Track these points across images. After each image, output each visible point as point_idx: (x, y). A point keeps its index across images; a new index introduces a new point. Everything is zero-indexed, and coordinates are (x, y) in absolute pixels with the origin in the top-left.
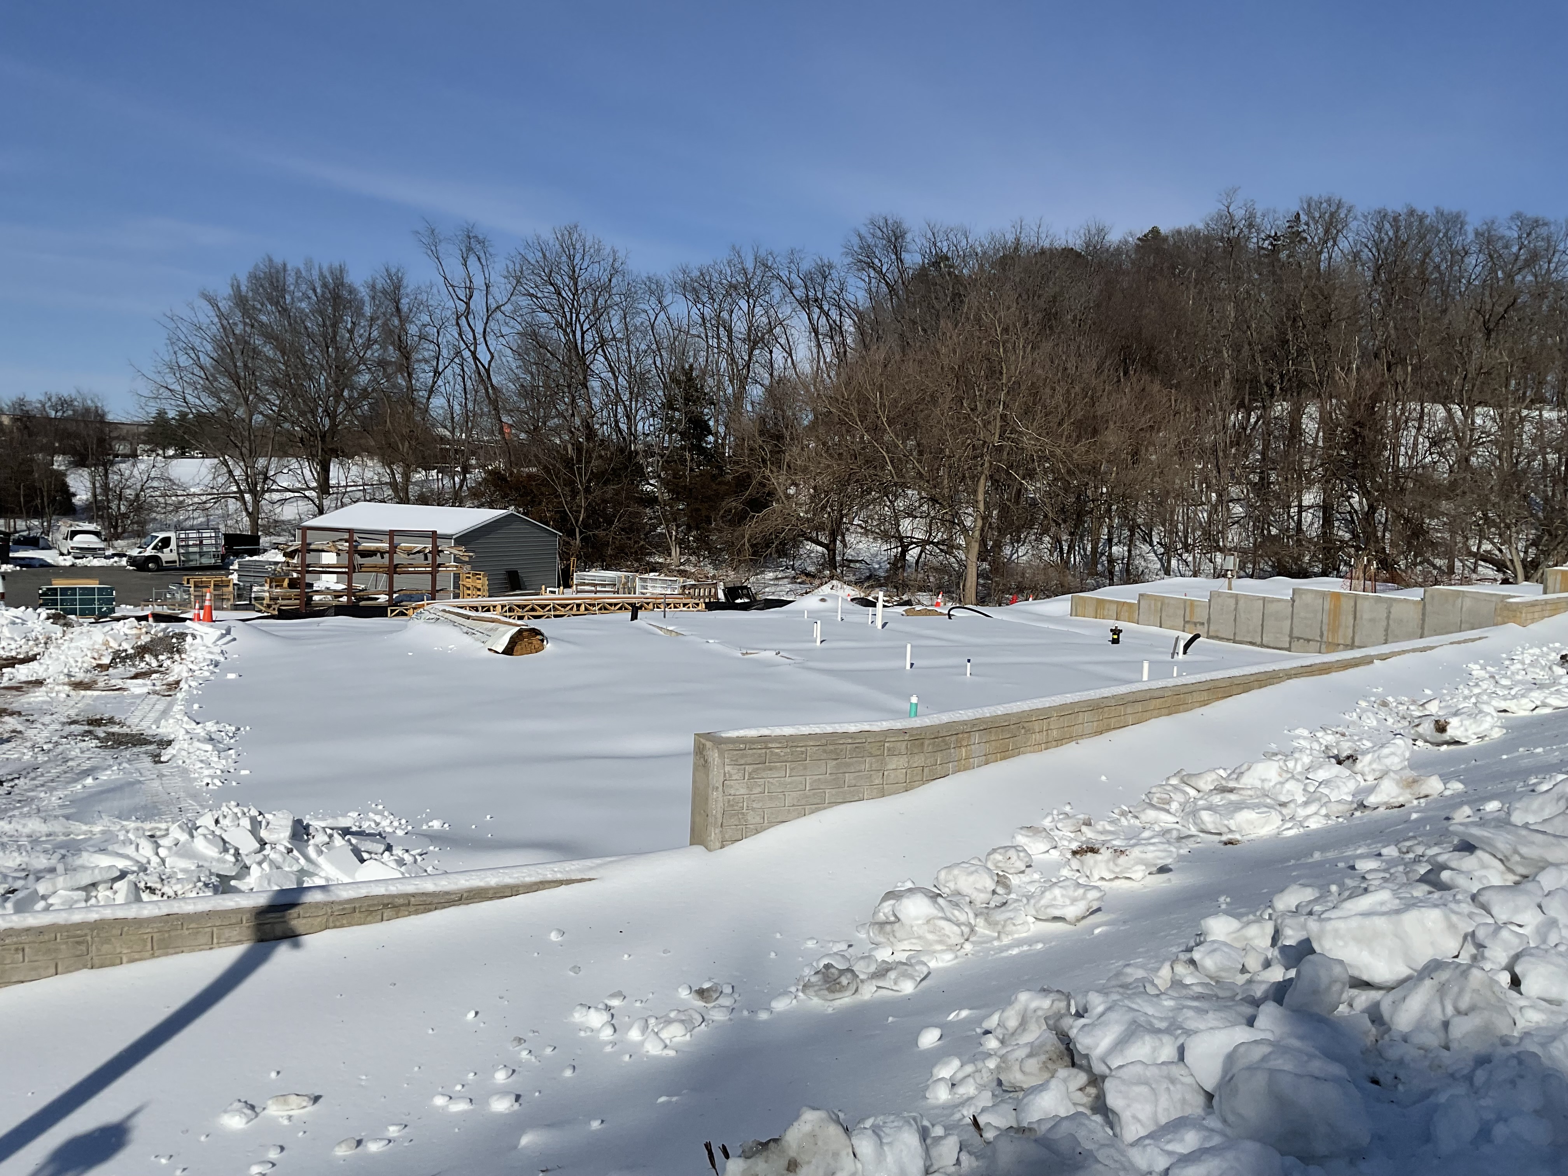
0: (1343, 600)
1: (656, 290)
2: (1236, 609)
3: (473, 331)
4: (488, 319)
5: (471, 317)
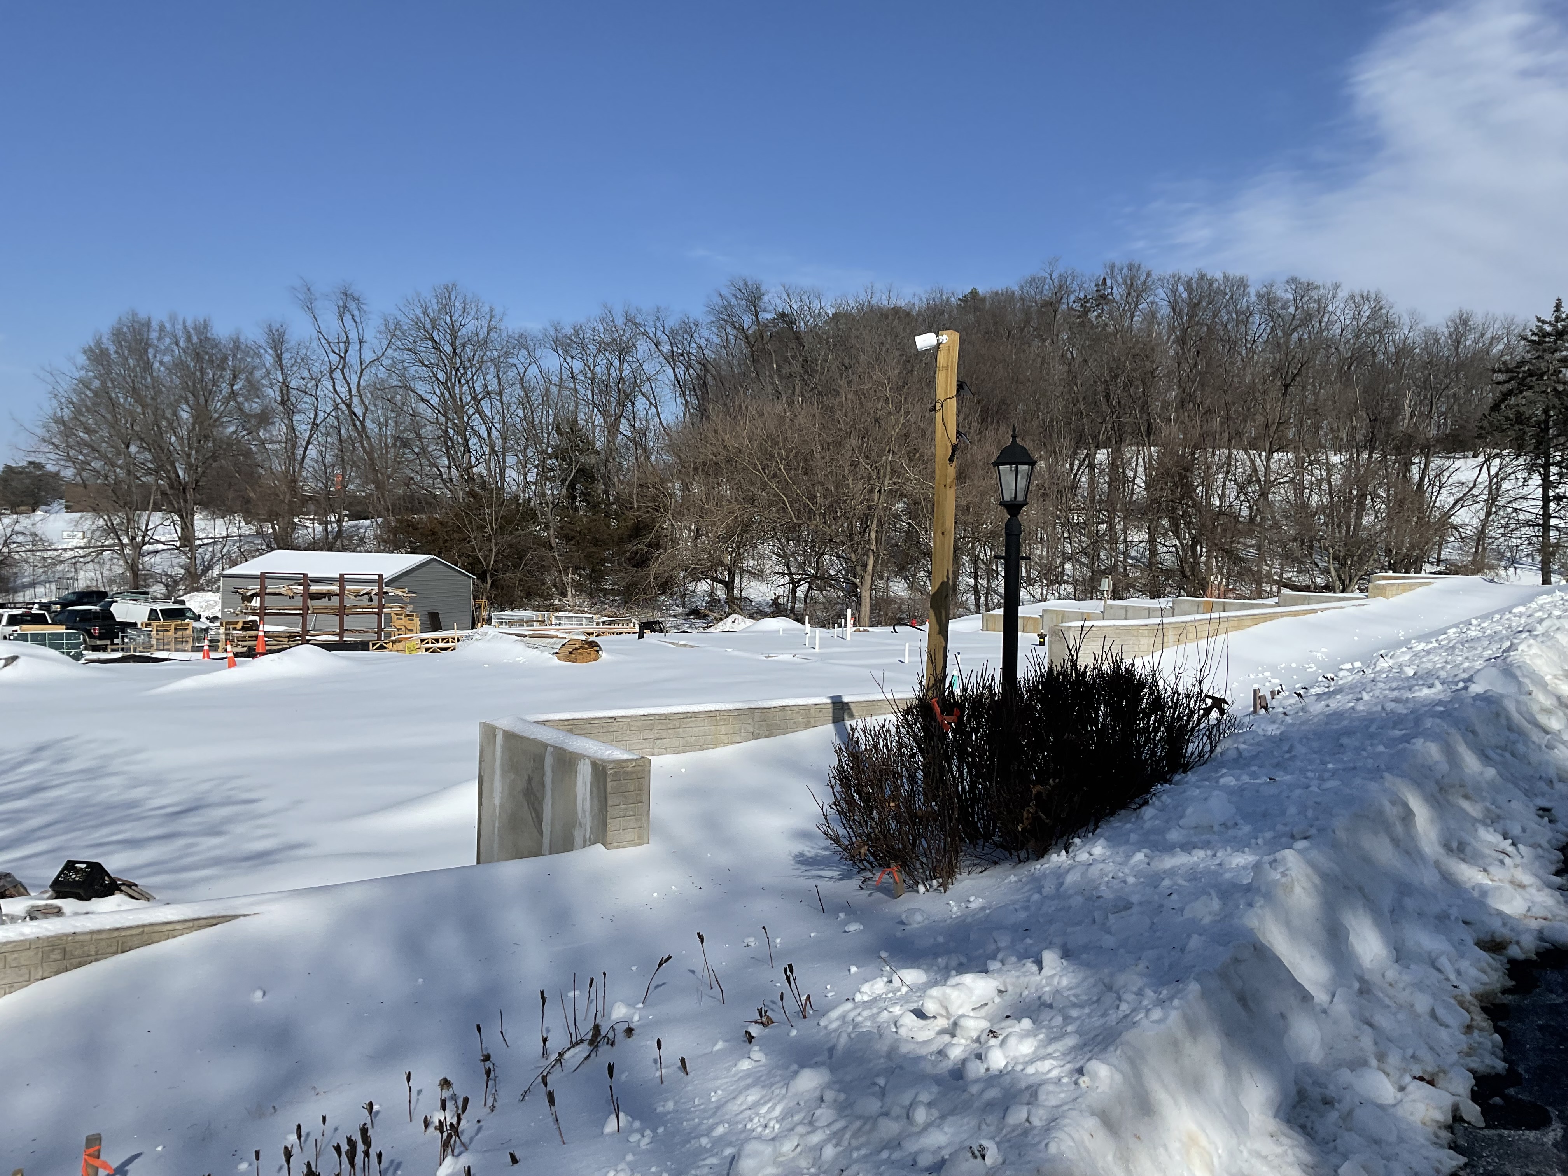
0: (1215, 606)
3: (349, 385)
4: (361, 373)
5: (346, 371)
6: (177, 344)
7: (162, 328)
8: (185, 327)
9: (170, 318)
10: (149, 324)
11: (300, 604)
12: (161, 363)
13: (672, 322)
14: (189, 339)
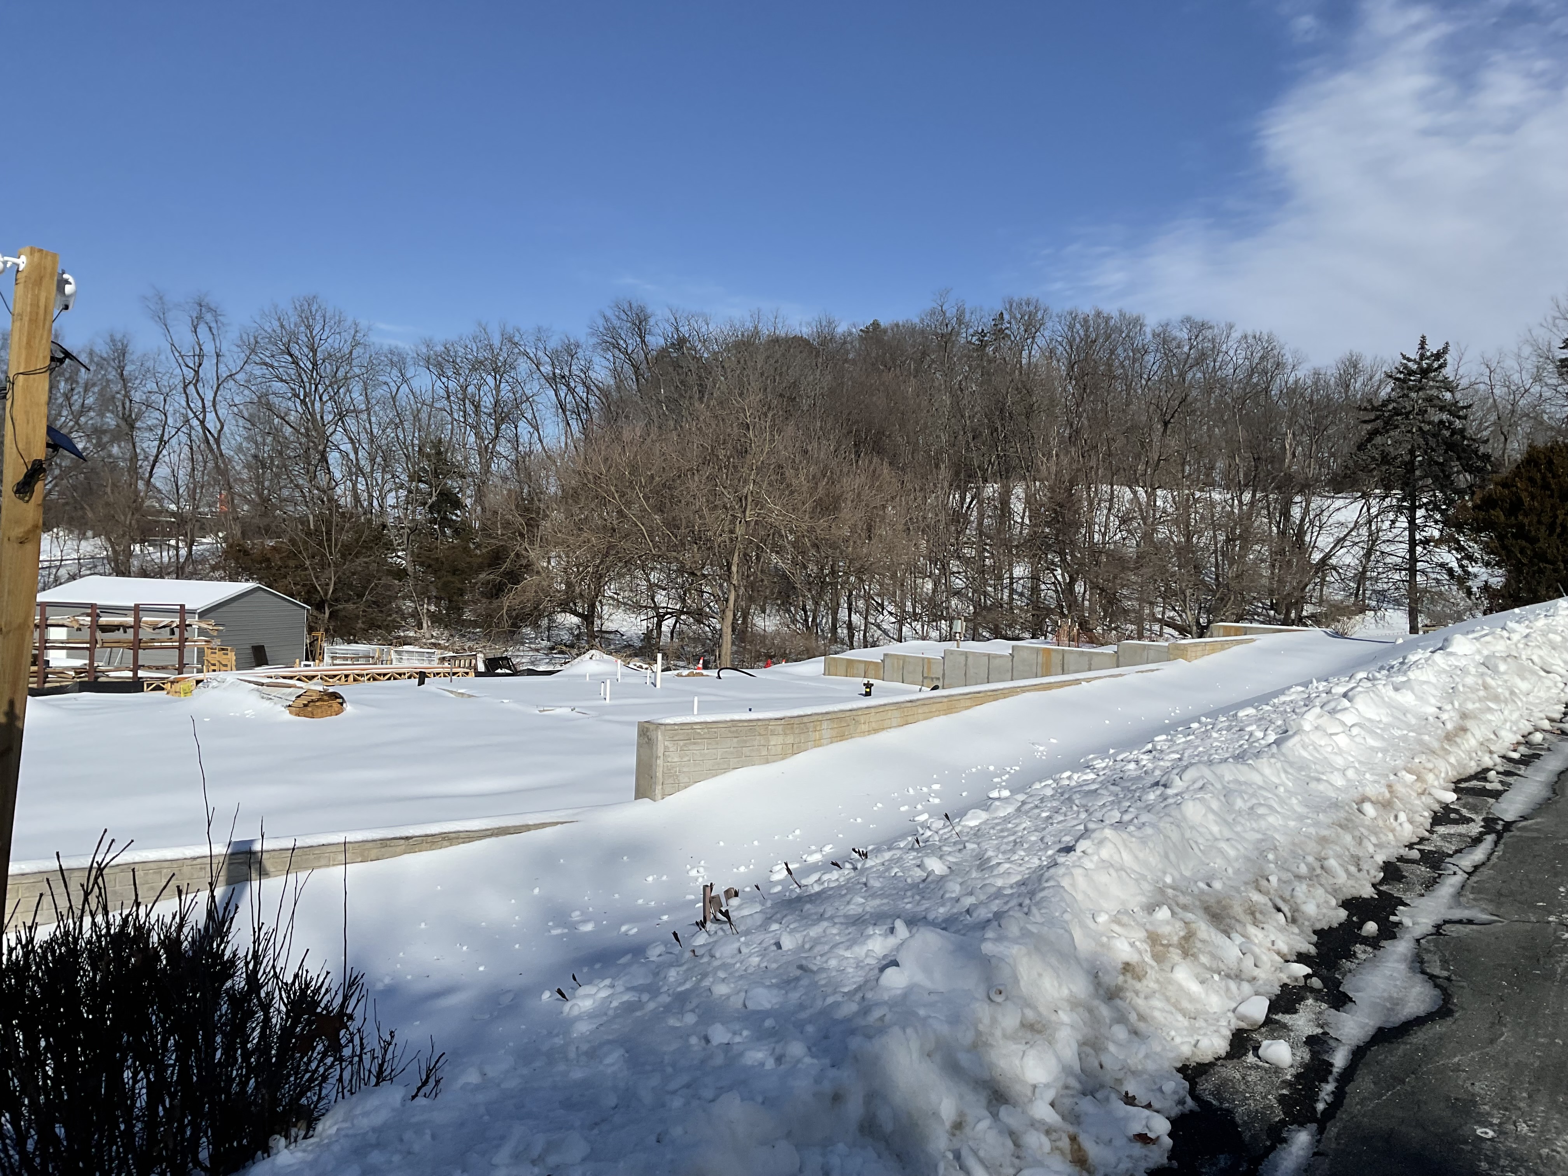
0: (1053, 654)
1: (397, 361)
2: (966, 665)
3: (203, 400)
4: (218, 388)
5: (200, 385)
11: (88, 639)
13: (554, 343)
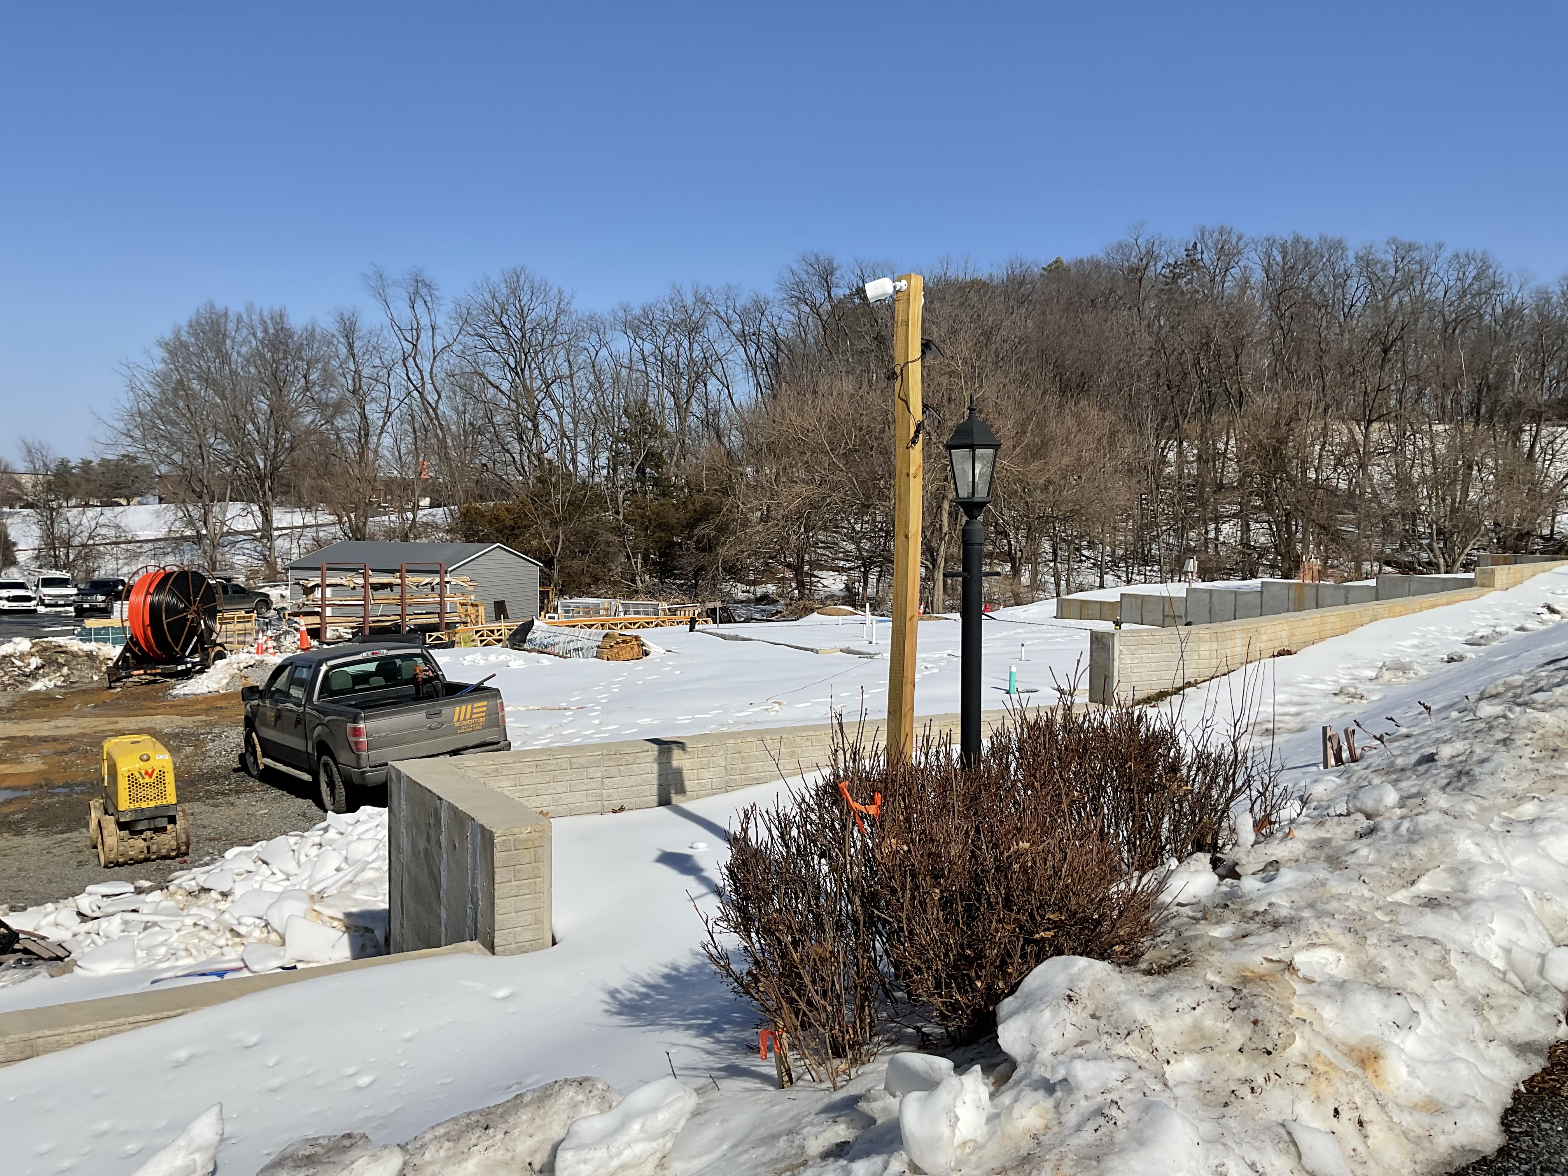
0: (1306, 589)
2: (1211, 602)
3: (421, 372)
4: (434, 360)
5: (418, 358)
6: (254, 335)
7: (239, 319)
8: (262, 319)
9: (247, 309)
10: (226, 315)
11: (362, 595)
12: (239, 353)
13: (743, 301)
14: (266, 331)
